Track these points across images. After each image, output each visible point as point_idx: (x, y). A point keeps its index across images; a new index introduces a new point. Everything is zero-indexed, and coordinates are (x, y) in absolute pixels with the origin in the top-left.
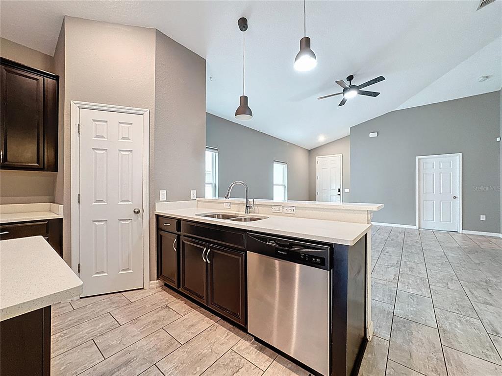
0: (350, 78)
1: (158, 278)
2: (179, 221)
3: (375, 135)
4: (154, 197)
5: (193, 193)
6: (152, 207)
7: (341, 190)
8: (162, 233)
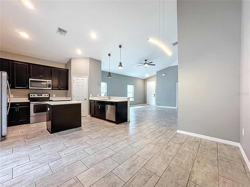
0: (146, 60)
1: (90, 114)
2: (94, 101)
3: (164, 75)
4: (89, 96)
5: (98, 95)
6: (89, 98)
7: (155, 95)
8: (90, 104)
